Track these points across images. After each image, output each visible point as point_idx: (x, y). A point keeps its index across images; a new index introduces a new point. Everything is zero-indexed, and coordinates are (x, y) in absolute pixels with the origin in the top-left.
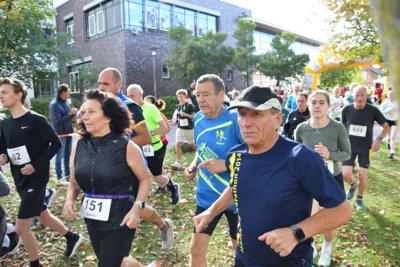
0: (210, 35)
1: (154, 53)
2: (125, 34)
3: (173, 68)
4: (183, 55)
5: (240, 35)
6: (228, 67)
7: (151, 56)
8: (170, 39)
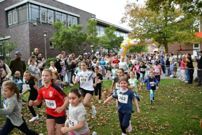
0: (74, 27)
1: (45, 35)
2: (29, 25)
3: (55, 43)
4: (60, 37)
5: (90, 27)
6: (84, 43)
7: (44, 36)
8: (54, 28)
